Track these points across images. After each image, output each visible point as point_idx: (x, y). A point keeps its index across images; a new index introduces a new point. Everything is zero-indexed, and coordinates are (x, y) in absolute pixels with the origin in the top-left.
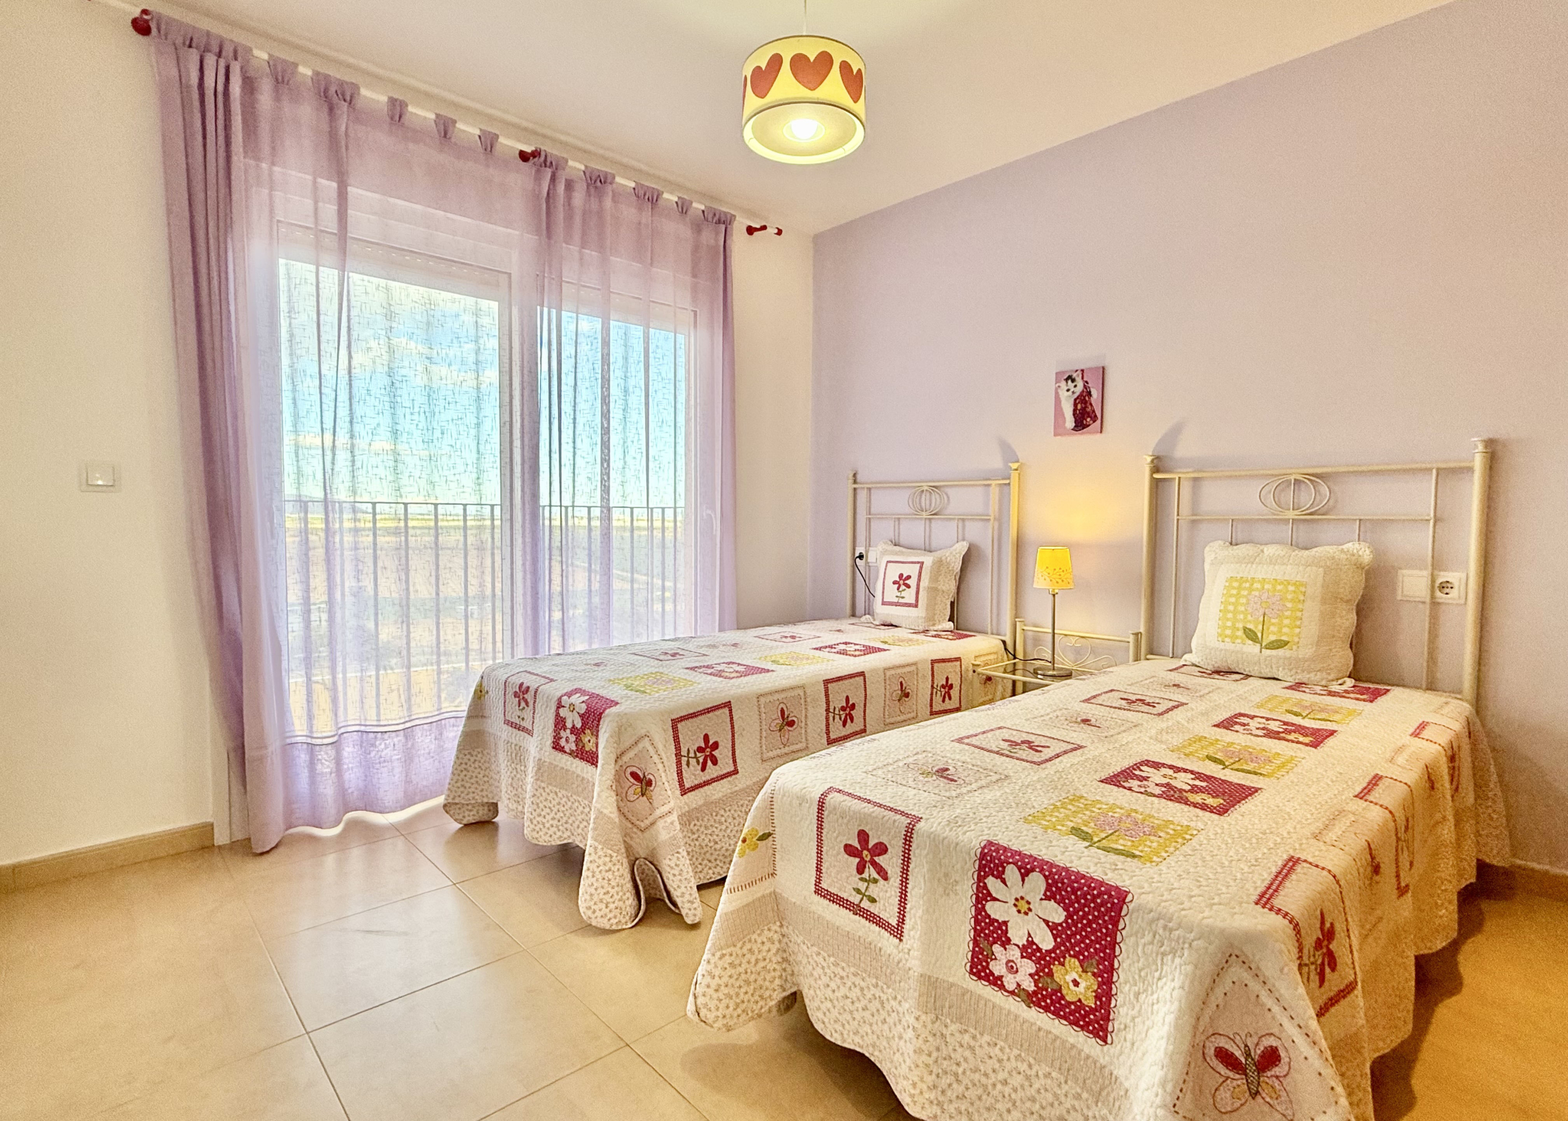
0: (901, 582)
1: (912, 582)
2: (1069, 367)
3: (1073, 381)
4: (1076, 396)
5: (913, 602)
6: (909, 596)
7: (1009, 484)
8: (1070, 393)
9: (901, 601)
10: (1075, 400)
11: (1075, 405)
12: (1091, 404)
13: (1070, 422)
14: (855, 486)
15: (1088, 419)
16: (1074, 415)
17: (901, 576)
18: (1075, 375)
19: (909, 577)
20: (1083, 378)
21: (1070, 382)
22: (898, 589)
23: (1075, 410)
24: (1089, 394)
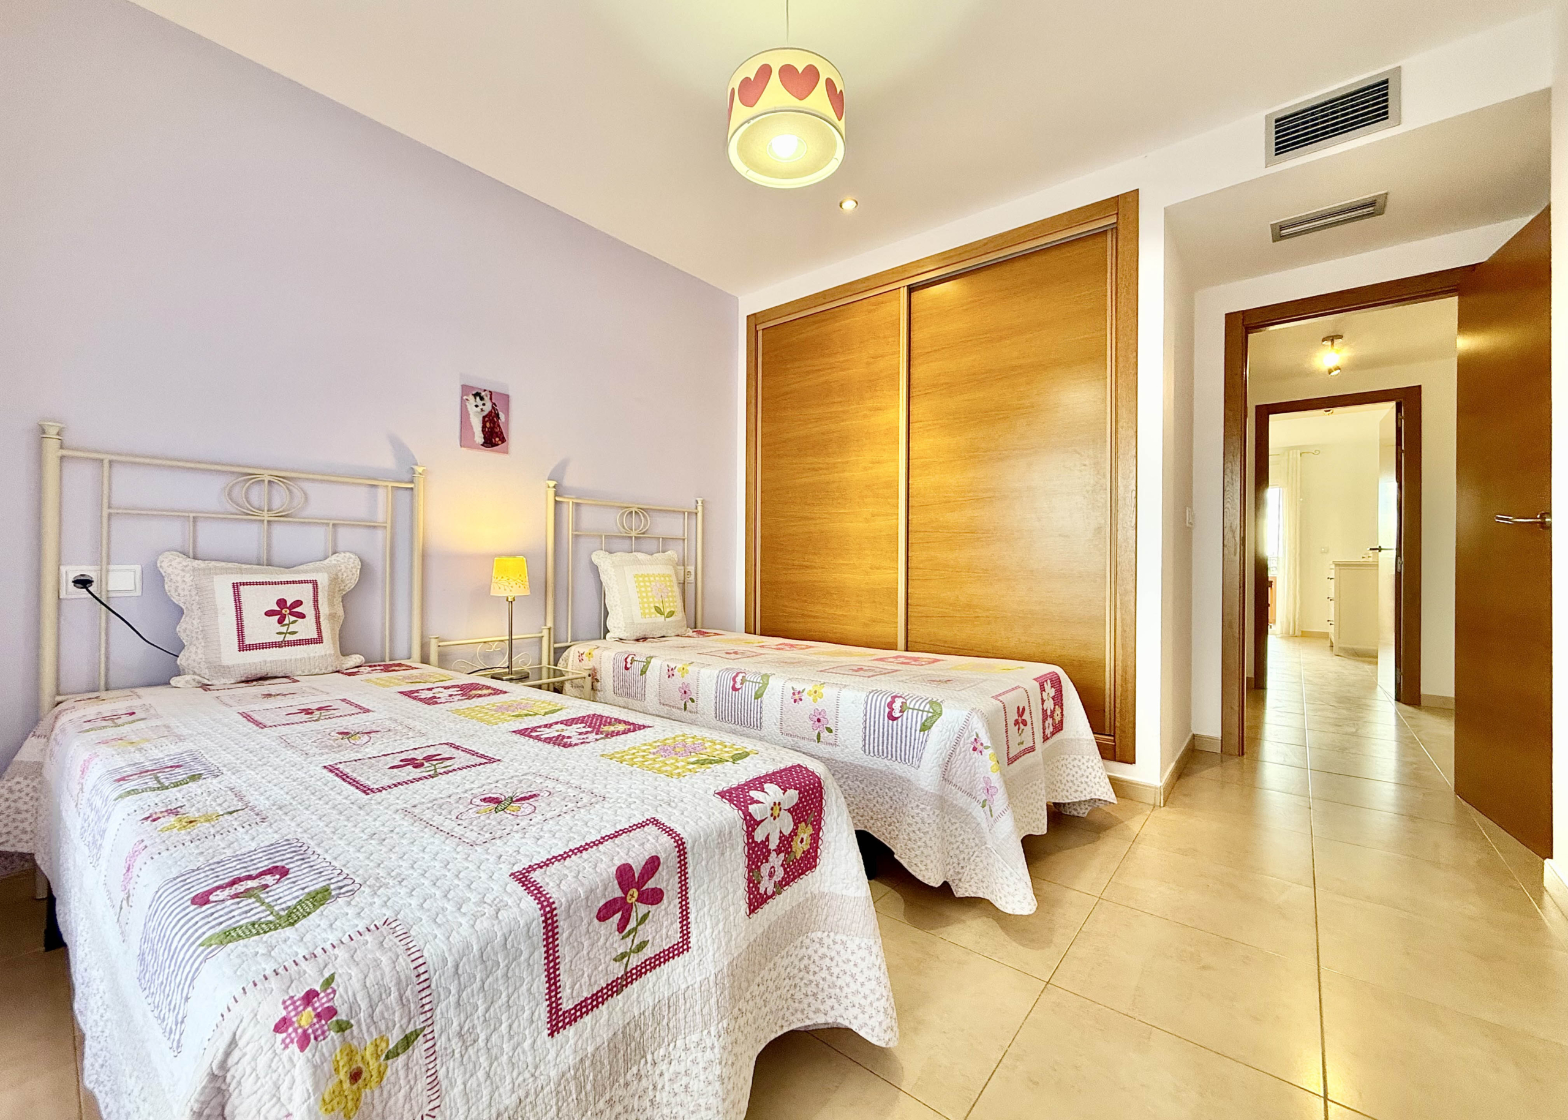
0: (285, 611)
1: (307, 608)
2: (480, 385)
3: (482, 399)
4: (485, 413)
5: (316, 636)
6: (305, 628)
7: (412, 489)
8: (478, 409)
9: (289, 638)
10: (484, 417)
11: (484, 422)
12: (499, 426)
13: (479, 438)
14: (64, 452)
15: (497, 439)
16: (483, 431)
17: (281, 603)
18: (483, 394)
19: (299, 603)
20: (491, 399)
21: (478, 398)
22: (280, 621)
23: (484, 427)
24: (497, 416)
